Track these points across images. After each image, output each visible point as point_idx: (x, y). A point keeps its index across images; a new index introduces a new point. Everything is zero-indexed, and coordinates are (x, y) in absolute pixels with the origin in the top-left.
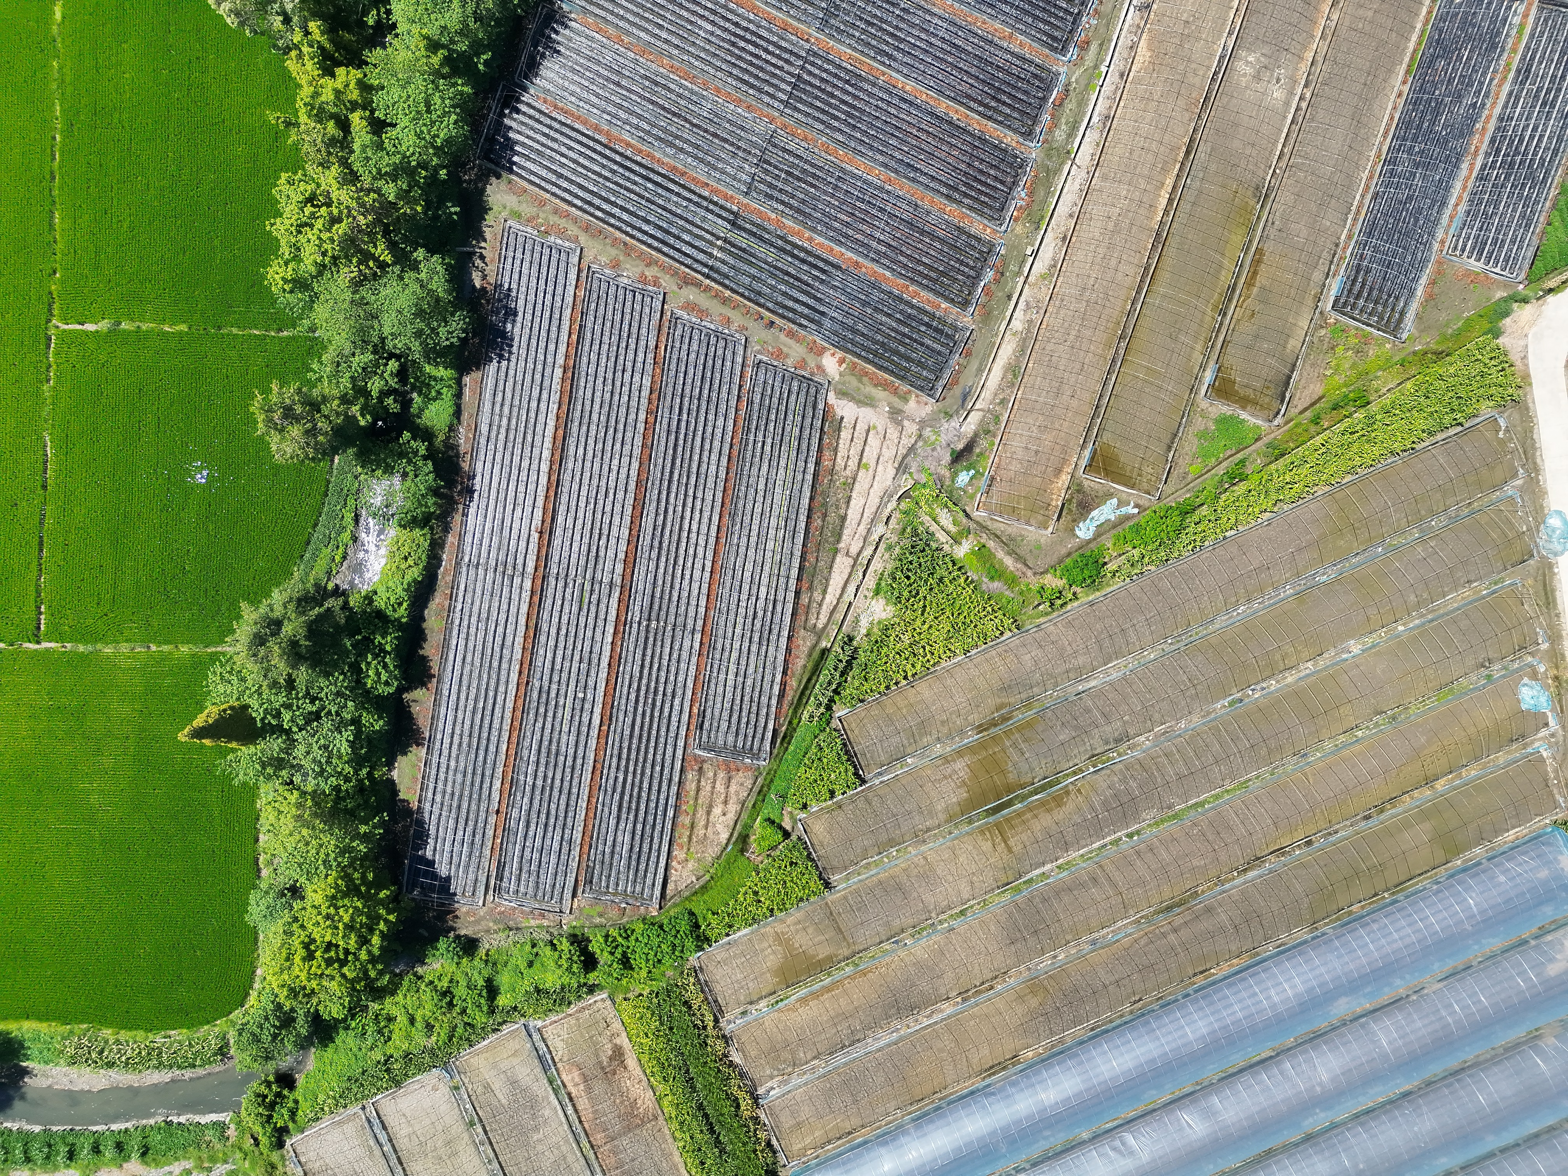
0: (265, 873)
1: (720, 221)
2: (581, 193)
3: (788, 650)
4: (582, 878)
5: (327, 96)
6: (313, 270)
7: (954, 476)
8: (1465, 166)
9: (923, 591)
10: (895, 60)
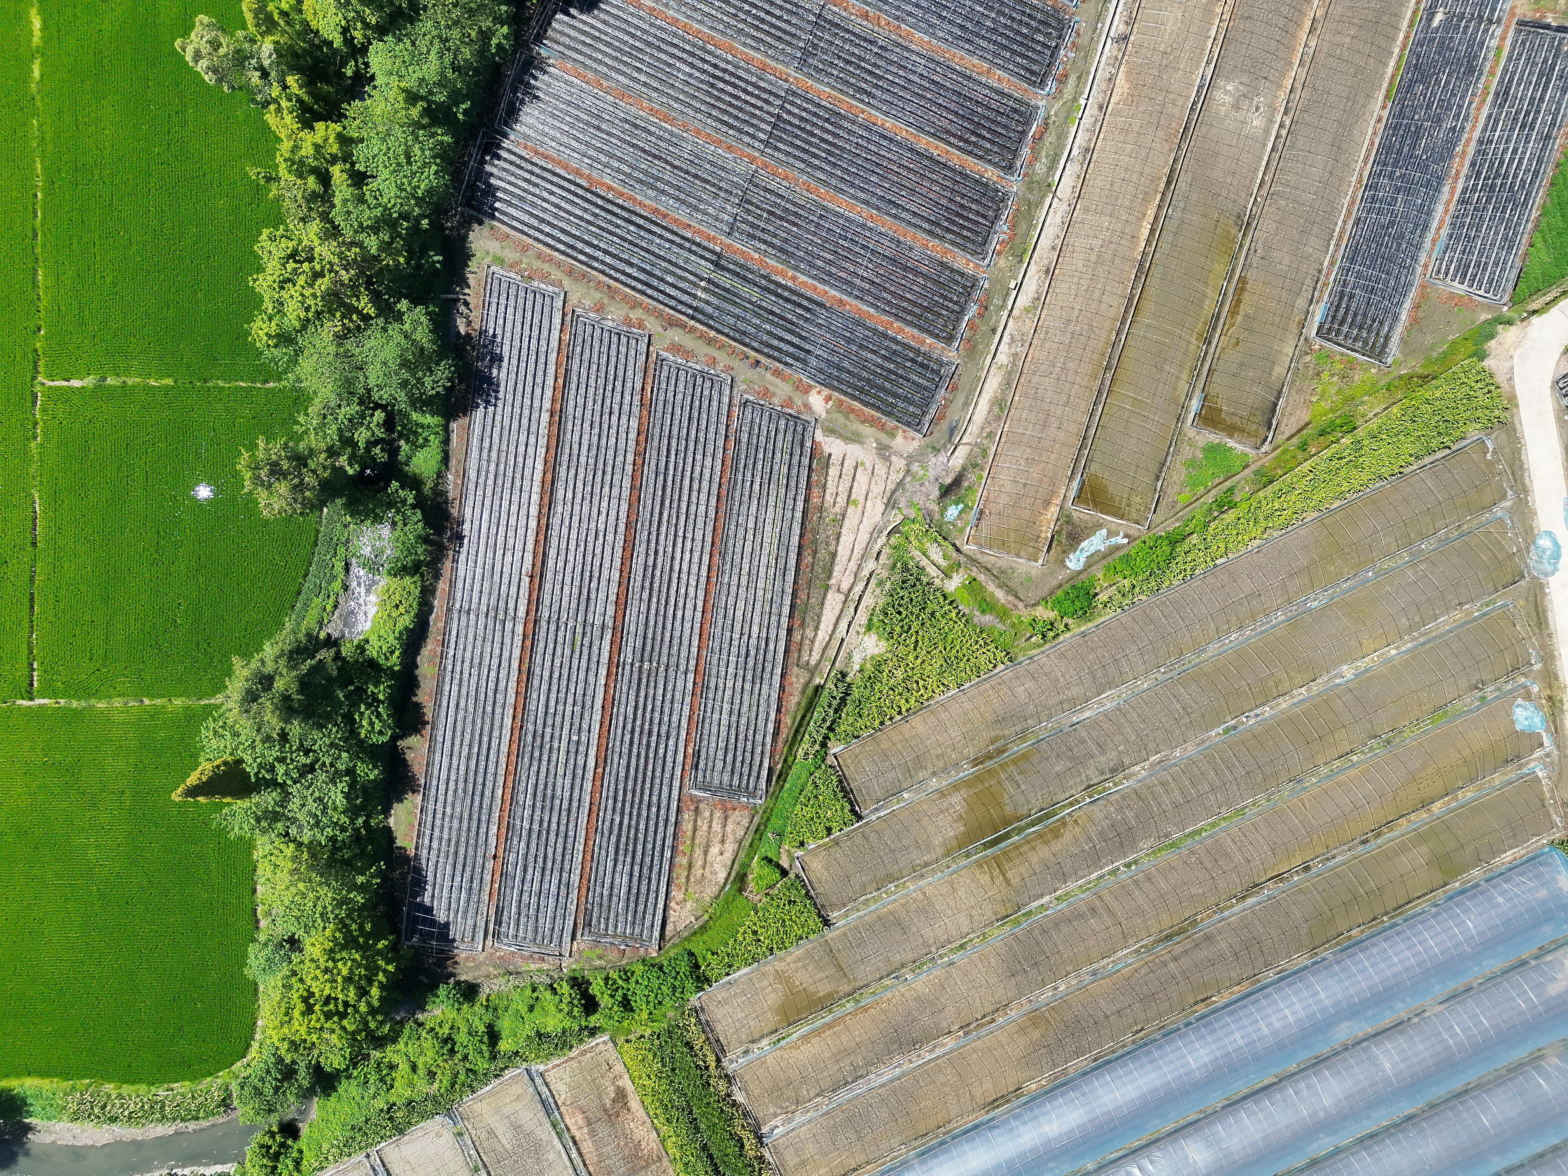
0: (263, 924)
1: (703, 262)
2: (563, 238)
3: (782, 688)
4: (580, 921)
5: (307, 150)
6: (297, 325)
7: (943, 510)
8: (1446, 189)
9: (915, 626)
10: (874, 97)
